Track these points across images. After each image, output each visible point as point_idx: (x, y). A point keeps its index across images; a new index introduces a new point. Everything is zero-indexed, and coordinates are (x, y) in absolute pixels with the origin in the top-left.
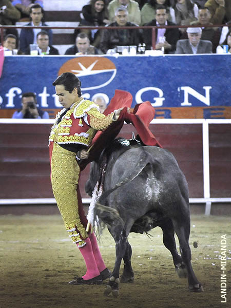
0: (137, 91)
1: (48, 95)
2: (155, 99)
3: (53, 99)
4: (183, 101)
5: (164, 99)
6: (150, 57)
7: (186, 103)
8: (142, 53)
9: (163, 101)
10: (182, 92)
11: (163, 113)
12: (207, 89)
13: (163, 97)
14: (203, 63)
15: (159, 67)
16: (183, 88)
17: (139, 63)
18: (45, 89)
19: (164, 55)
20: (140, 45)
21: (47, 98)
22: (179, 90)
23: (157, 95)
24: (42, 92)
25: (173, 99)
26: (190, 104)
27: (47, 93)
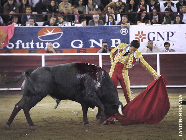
0: (72, 41)
1: (34, 43)
2: (79, 45)
3: (36, 45)
4: (91, 46)
5: (83, 45)
6: (77, 27)
7: (92, 46)
8: (73, 25)
9: (83, 46)
10: (91, 42)
11: (83, 50)
12: (101, 40)
13: (83, 44)
14: (99, 30)
15: (81, 31)
16: (91, 40)
17: (72, 29)
18: (32, 41)
19: (83, 26)
20: (73, 22)
21: (34, 44)
22: (89, 41)
23: (80, 43)
24: (31, 42)
25: (87, 45)
26: (94, 47)
27: (33, 42)
